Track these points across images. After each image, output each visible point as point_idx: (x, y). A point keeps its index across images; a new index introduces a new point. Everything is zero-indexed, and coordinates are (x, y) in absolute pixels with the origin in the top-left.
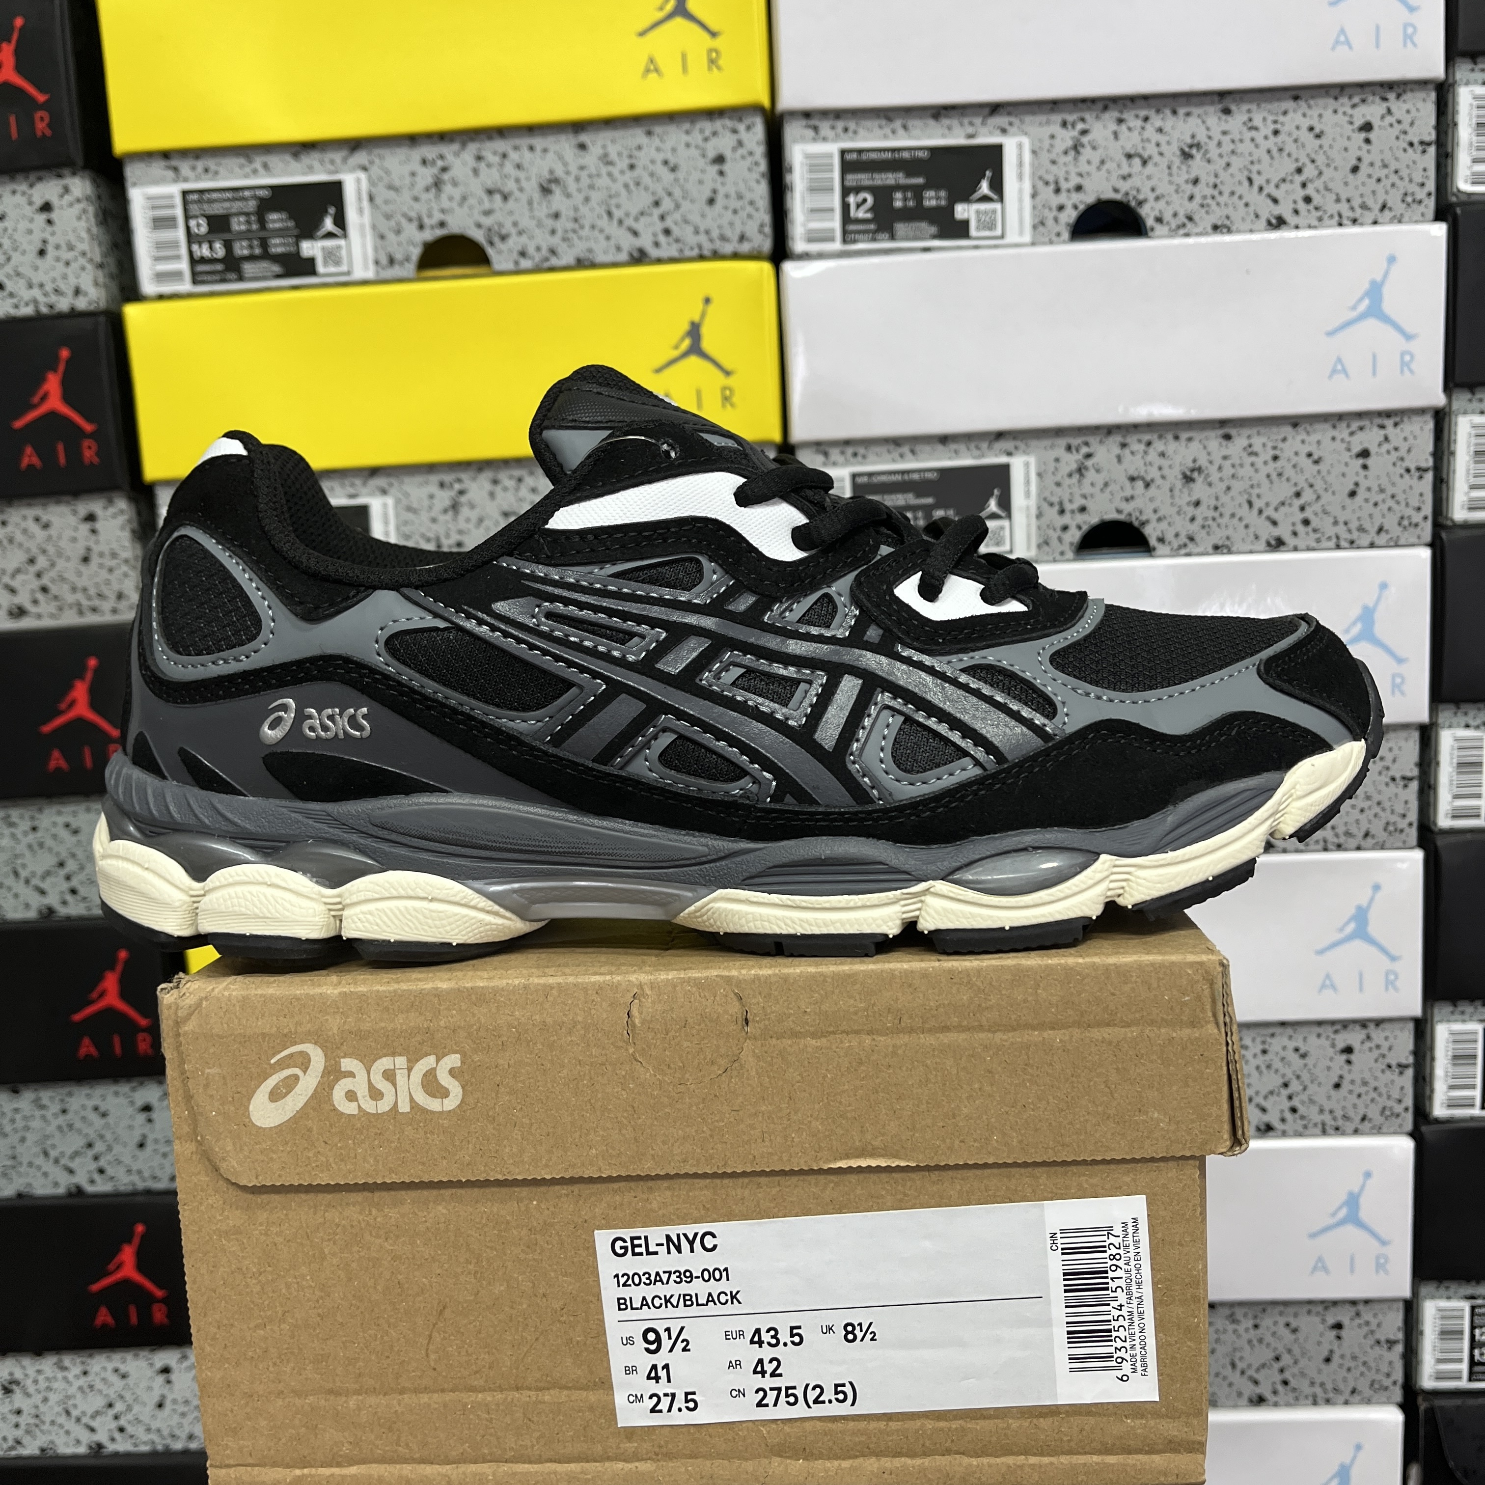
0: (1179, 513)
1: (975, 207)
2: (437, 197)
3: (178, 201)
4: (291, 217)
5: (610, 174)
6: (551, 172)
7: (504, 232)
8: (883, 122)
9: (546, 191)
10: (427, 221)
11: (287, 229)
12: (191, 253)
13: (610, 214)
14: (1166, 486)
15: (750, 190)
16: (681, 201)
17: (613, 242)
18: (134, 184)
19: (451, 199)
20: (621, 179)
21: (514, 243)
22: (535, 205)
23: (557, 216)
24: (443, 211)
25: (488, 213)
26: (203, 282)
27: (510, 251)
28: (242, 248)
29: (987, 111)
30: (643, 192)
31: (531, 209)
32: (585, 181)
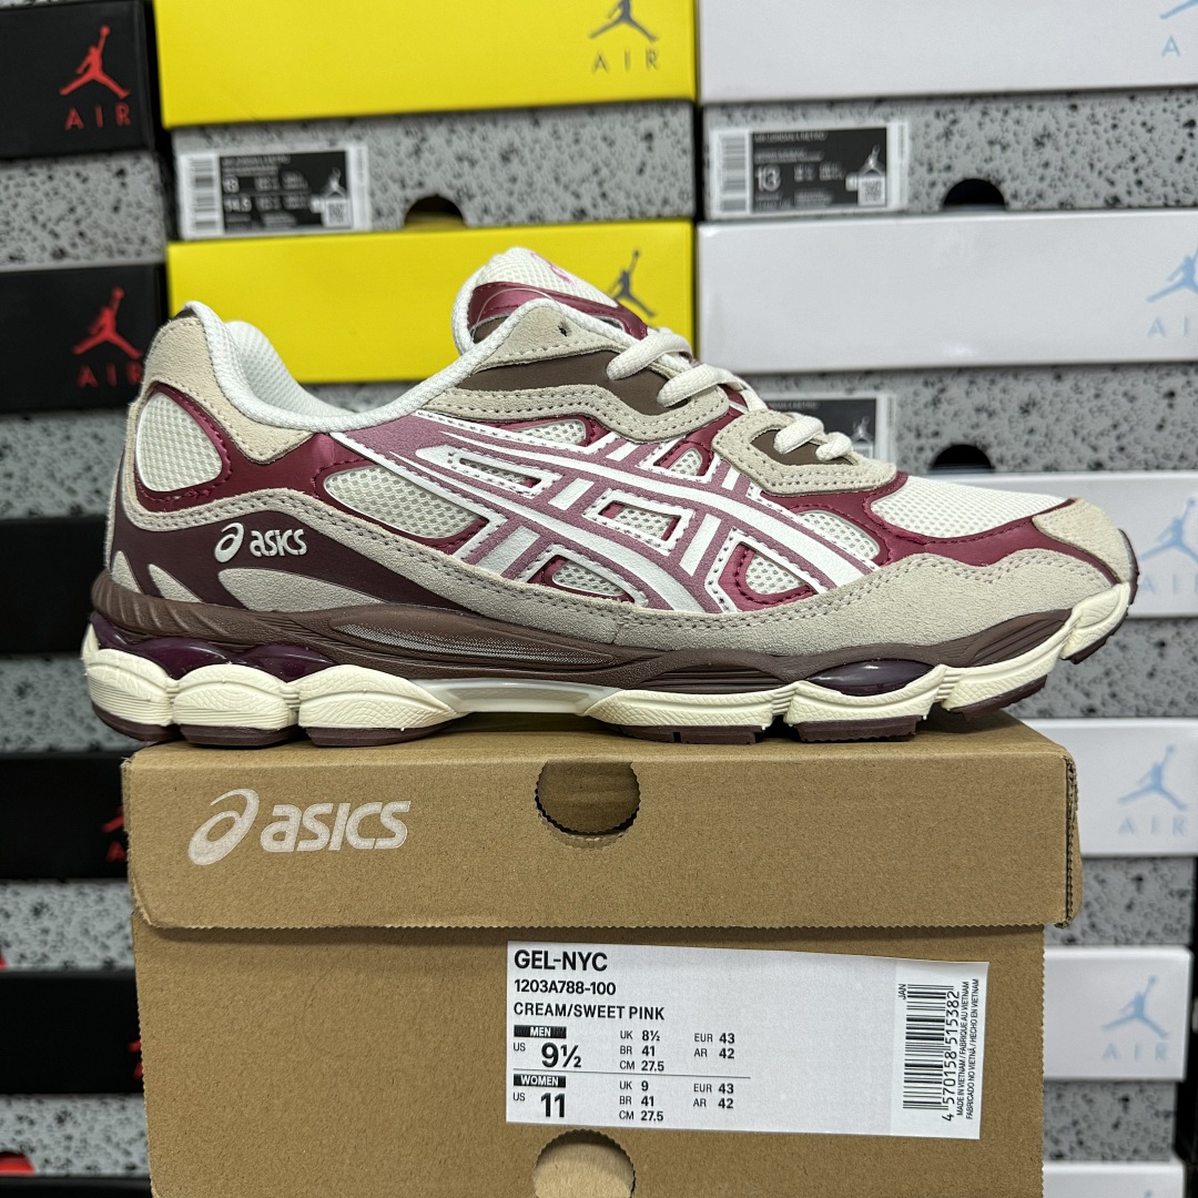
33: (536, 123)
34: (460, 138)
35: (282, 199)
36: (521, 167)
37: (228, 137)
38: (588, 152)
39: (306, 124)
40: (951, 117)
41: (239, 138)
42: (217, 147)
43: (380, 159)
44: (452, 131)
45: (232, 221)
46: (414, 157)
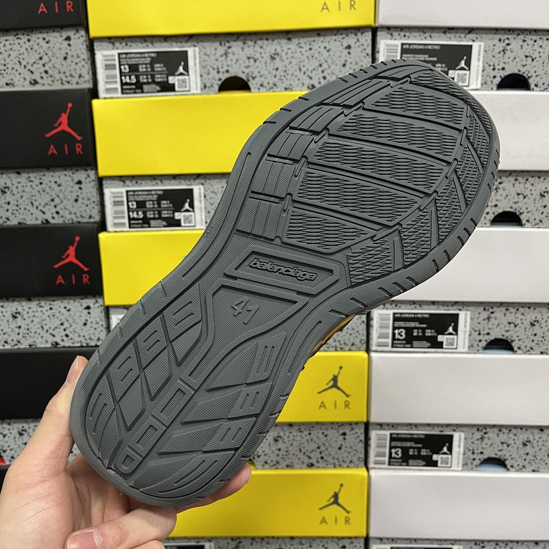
0: (537, 210)
1: (457, 72)
2: (226, 59)
3: (117, 58)
4: (165, 66)
5: (301, 52)
6: (276, 50)
7: (254, 75)
8: (421, 34)
9: (273, 58)
10: (221, 70)
11: (163, 71)
12: (121, 80)
13: (300, 69)
14: (532, 198)
15: (362, 61)
16: (331, 65)
17: (301, 81)
18: (98, 50)
19: (232, 60)
20: (306, 54)
21: (258, 81)
22: (268, 64)
23: (277, 69)
24: (228, 66)
25: (247, 67)
26: (127, 93)
27: (257, 83)
28: (143, 79)
29: (467, 31)
30: (315, 60)
31: (266, 66)
32: (290, 55)
33: (289, 39)
34: (249, 46)
35: (153, 76)
36: (281, 62)
37: (124, 44)
38: (316, 55)
39: (166, 38)
40: (507, 42)
41: (129, 44)
42: (117, 48)
43: (206, 57)
44: (245, 43)
45: (125, 88)
46: (224, 56)
